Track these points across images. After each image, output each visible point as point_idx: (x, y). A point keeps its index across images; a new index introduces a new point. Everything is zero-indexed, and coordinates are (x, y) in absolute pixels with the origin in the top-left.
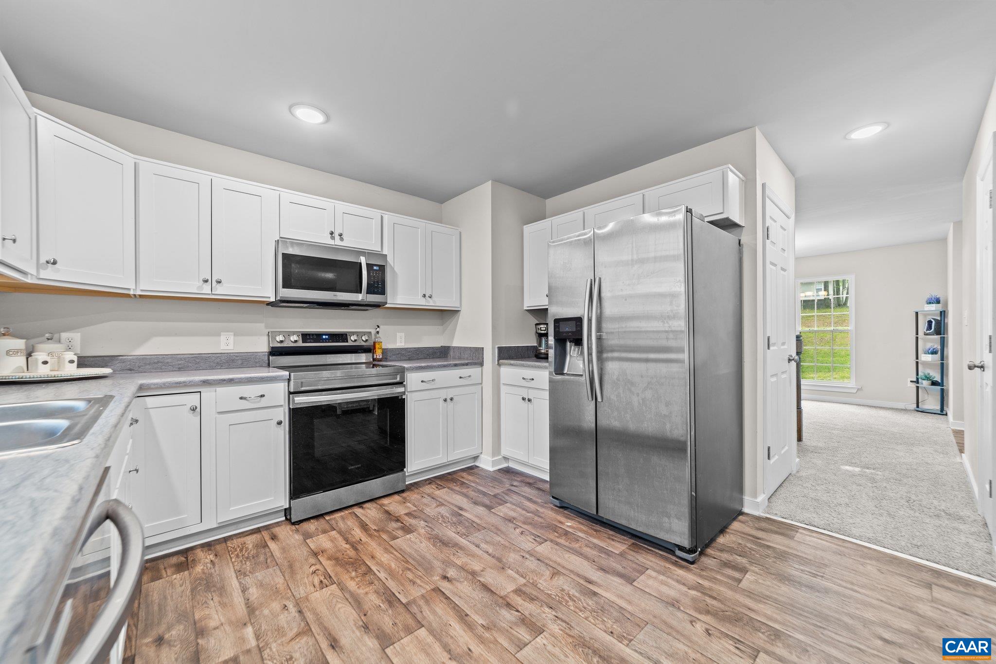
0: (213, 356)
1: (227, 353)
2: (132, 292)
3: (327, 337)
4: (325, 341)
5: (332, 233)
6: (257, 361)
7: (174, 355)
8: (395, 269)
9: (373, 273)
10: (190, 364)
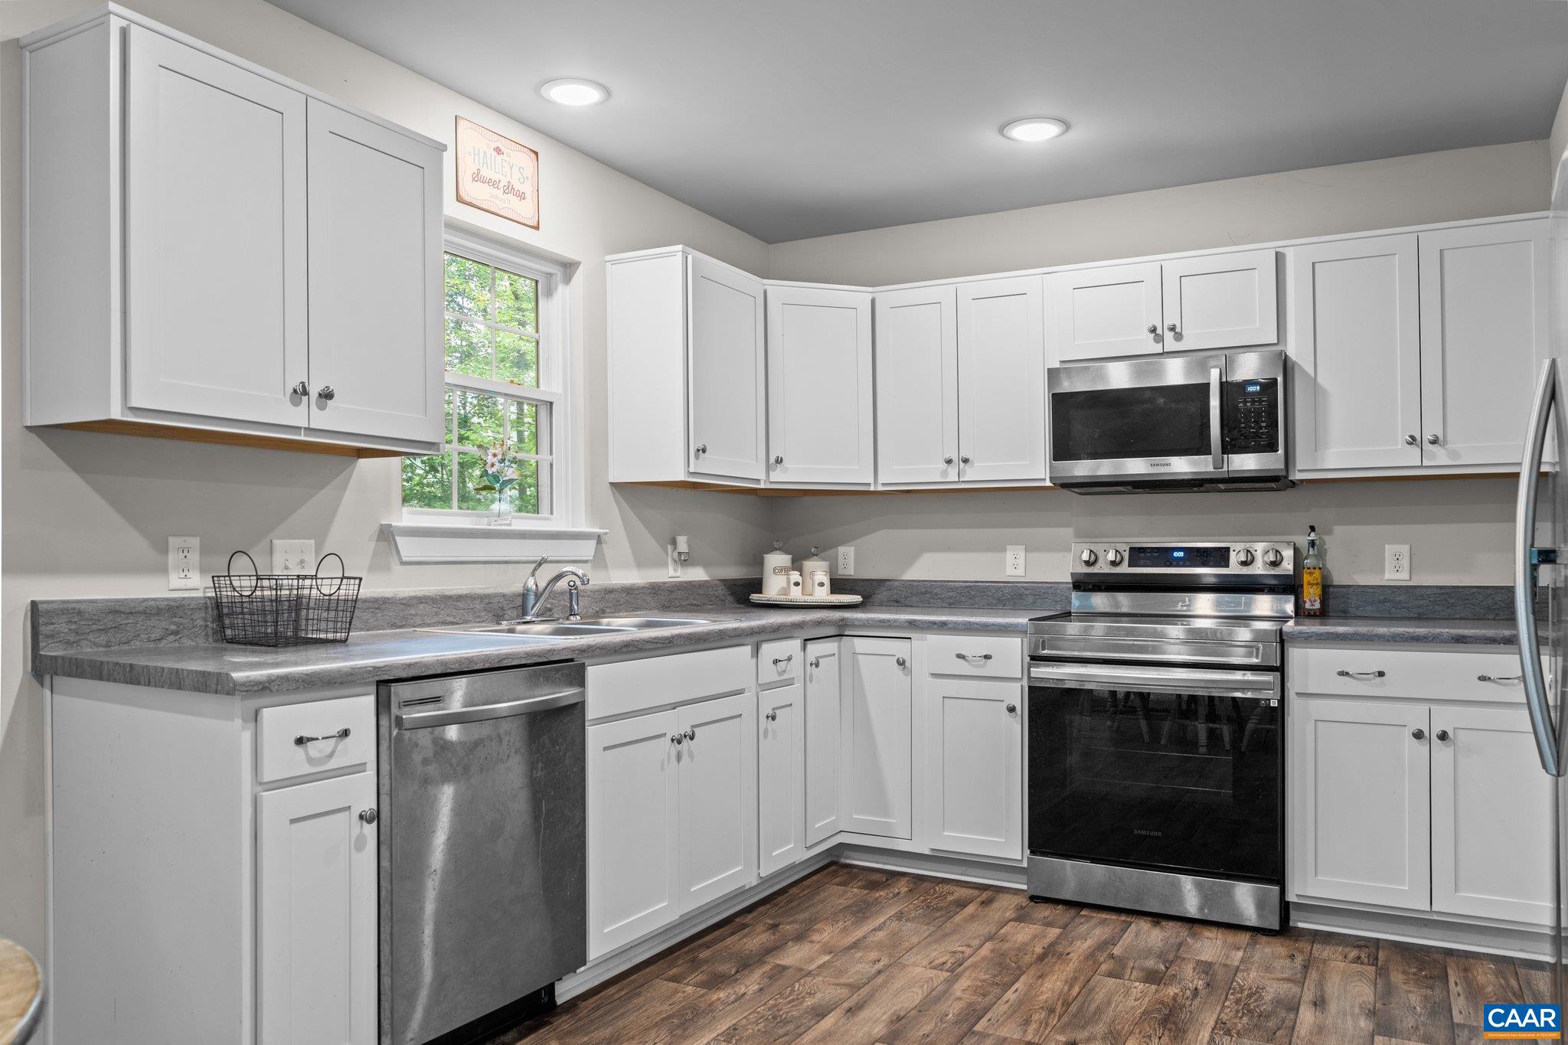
0: (992, 586)
1: (1013, 582)
2: (872, 488)
3: (1181, 554)
4: (1178, 563)
5: (1153, 330)
6: (1057, 599)
7: (945, 581)
8: (1320, 380)
9: (1245, 402)
10: (963, 598)
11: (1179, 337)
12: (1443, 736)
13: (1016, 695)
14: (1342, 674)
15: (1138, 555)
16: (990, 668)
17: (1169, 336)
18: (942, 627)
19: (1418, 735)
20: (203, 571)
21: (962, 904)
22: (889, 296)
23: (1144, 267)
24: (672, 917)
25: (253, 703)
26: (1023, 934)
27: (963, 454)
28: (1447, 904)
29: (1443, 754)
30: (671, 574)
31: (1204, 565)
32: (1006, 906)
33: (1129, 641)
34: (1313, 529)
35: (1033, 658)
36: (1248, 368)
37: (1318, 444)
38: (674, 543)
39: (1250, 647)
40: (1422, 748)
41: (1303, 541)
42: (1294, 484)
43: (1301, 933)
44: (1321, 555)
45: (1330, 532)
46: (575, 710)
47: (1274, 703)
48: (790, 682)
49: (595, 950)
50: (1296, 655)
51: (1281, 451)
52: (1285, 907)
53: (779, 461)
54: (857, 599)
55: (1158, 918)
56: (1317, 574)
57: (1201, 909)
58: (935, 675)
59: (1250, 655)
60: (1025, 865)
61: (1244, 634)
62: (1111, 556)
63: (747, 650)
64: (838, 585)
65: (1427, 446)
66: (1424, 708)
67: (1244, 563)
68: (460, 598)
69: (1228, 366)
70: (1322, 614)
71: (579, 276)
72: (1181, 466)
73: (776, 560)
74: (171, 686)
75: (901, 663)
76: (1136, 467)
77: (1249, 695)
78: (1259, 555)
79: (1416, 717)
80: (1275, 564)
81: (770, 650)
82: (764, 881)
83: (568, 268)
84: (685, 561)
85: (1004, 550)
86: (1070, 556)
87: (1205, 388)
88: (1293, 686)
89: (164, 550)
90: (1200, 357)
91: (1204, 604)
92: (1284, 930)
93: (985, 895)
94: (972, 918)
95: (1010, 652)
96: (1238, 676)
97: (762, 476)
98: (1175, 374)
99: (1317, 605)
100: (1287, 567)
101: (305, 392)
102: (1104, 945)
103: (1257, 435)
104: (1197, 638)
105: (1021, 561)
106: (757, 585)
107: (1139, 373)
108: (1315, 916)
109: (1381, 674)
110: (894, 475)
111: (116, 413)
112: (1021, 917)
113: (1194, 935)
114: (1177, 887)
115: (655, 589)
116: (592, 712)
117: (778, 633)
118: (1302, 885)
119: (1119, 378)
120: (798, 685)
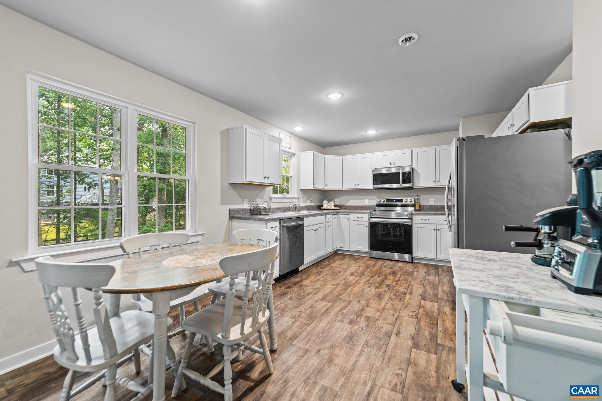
11: (395, 164)
12: (439, 230)
13: (367, 224)
14: (422, 220)
15: (388, 200)
16: (363, 219)
17: (393, 164)
18: (355, 212)
19: (435, 230)
20: (248, 204)
21: (359, 259)
22: (345, 157)
23: (389, 153)
24: (314, 258)
25: (266, 222)
26: (369, 262)
27: (358, 184)
28: (440, 257)
29: (438, 232)
30: (309, 204)
31: (399, 202)
32: (366, 259)
33: (386, 214)
34: (417, 196)
35: (370, 218)
36: (407, 170)
37: (418, 182)
38: (309, 199)
39: (407, 216)
40: (435, 232)
41: (416, 198)
42: (414, 188)
43: (415, 263)
44: (419, 200)
45: (420, 196)
46: (303, 225)
47: (411, 225)
48: (330, 222)
49: (305, 262)
50: (414, 217)
51: (412, 183)
52: (412, 258)
53: (327, 185)
54: (339, 208)
55: (391, 260)
56: (418, 203)
57: (398, 259)
58: (353, 221)
59: (407, 217)
60: (369, 252)
61: (406, 213)
62: (383, 201)
63: (324, 216)
64: (336, 206)
65: (437, 182)
66: (435, 225)
67: (406, 202)
68: (280, 208)
69: (403, 169)
70: (419, 210)
71: (296, 156)
72: (394, 186)
73: (325, 202)
74: (254, 220)
75: (348, 219)
76: (387, 186)
77: (406, 223)
78: (408, 201)
79: (434, 227)
80: (411, 202)
81: (328, 216)
82: (327, 254)
83: (294, 154)
84: (311, 202)
85: (364, 200)
86: (376, 201)
87: (399, 173)
88: (414, 222)
89: (243, 201)
90: (399, 168)
91: (399, 209)
92: (412, 262)
93: (362, 257)
94: (361, 260)
95: (366, 217)
96: (405, 220)
97: (324, 188)
98: (394, 171)
99: (418, 209)
100: (413, 202)
101: (266, 178)
102: (382, 264)
103: (408, 181)
104: (397, 214)
105: (367, 202)
106: (322, 206)
107: (388, 170)
108: (418, 260)
109: (428, 220)
110: (346, 187)
111: (245, 182)
112: (369, 260)
113: (397, 263)
114: (394, 255)
115: (307, 207)
116: (304, 225)
117: (329, 214)
118: (416, 254)
119: (384, 171)
120: (331, 222)
